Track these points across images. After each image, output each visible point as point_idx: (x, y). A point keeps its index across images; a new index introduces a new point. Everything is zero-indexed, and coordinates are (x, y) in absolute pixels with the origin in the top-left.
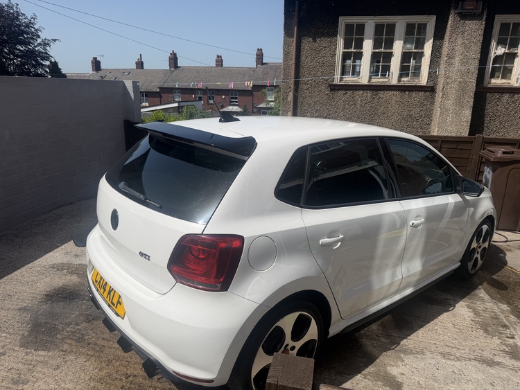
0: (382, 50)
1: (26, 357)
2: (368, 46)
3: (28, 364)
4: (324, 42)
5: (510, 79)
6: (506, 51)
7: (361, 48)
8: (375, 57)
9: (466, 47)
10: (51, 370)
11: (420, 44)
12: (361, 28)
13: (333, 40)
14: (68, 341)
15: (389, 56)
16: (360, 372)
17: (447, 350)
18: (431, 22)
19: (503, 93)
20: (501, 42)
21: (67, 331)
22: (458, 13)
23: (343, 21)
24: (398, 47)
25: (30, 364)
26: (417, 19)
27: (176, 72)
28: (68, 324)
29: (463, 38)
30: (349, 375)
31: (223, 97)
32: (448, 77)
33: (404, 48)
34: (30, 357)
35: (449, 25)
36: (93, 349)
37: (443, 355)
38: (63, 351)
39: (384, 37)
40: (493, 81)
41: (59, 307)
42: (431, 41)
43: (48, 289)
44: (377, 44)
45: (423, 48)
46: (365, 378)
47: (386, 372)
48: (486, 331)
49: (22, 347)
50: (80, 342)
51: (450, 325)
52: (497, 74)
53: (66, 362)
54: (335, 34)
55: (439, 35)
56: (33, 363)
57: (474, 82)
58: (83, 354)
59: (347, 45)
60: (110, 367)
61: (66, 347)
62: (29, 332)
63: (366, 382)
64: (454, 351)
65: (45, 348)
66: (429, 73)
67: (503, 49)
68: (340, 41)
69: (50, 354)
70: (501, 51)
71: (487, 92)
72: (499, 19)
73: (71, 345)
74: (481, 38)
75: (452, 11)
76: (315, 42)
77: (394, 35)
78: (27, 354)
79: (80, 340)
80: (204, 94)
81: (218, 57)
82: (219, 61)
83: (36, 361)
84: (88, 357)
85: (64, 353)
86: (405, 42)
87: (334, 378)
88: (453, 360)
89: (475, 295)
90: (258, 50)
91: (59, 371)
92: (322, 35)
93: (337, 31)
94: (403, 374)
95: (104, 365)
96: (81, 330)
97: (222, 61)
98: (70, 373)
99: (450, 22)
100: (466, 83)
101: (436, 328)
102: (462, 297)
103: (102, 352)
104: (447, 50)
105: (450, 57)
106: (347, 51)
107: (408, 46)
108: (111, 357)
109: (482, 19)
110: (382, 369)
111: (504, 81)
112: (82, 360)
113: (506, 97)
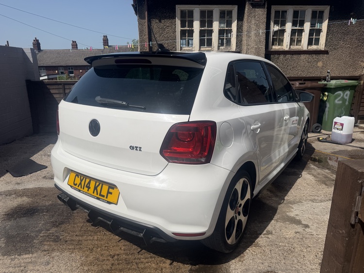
0: (206, 28)
1: (13, 262)
2: (196, 25)
3: (18, 267)
4: (167, 22)
5: (282, 45)
6: (280, 28)
7: (192, 27)
8: (202, 33)
9: (257, 26)
10: (43, 267)
11: (229, 24)
12: (191, 13)
13: (173, 21)
14: (45, 243)
15: (210, 32)
16: (272, 219)
17: (313, 198)
18: (235, 9)
19: (280, 54)
20: (276, 23)
21: (41, 237)
22: (251, 4)
23: (179, 8)
24: (216, 26)
25: (21, 266)
26: (226, 8)
27: (40, 54)
28: (40, 231)
29: (255, 20)
30: (267, 222)
31: (81, 71)
32: (249, 45)
33: (219, 26)
34: (16, 261)
35: (246, 12)
36: (72, 244)
37: (313, 201)
38: (45, 251)
39: (206, 19)
40: (274, 47)
41: (23, 221)
42: (236, 22)
43: (5, 210)
44: (202, 24)
45: (231, 27)
46: (277, 222)
47: (287, 216)
48: (326, 185)
49: (5, 255)
50: (57, 242)
51: (305, 185)
52: (275, 42)
53: (53, 257)
54: (174, 17)
55: (240, 18)
56: (23, 265)
57: (264, 47)
58: (65, 249)
59: (183, 25)
60: (94, 253)
61: (46, 247)
62: (5, 243)
63: (279, 224)
64: (316, 198)
65: (28, 252)
66: (237, 43)
67: (278, 27)
68: (178, 22)
69: (35, 255)
70: (276, 28)
71: (271, 54)
72: (274, 8)
73: (50, 245)
74: (265, 20)
75: (247, 3)
76: (161, 22)
77: (212, 18)
78: (12, 260)
79: (57, 240)
80: (65, 70)
81: (73, 42)
82: (75, 45)
83: (24, 263)
84: (71, 250)
85: (48, 252)
86: (220, 23)
87: (259, 225)
88: (319, 202)
89: (309, 167)
90: (104, 36)
91: (51, 265)
92: (165, 18)
93: (175, 15)
94: (297, 215)
95: (88, 253)
96: (53, 233)
97: (77, 45)
98: (61, 265)
99: (246, 9)
100: (259, 48)
101: (299, 187)
102: (303, 169)
103: (81, 244)
104: (246, 28)
105: (249, 32)
106: (183, 29)
107: (222, 25)
108: (91, 247)
109: (265, 8)
110: (284, 215)
111: (279, 47)
112: (66, 254)
113: (282, 57)
